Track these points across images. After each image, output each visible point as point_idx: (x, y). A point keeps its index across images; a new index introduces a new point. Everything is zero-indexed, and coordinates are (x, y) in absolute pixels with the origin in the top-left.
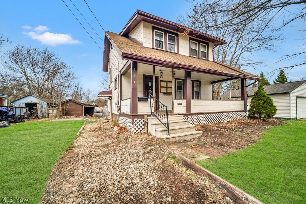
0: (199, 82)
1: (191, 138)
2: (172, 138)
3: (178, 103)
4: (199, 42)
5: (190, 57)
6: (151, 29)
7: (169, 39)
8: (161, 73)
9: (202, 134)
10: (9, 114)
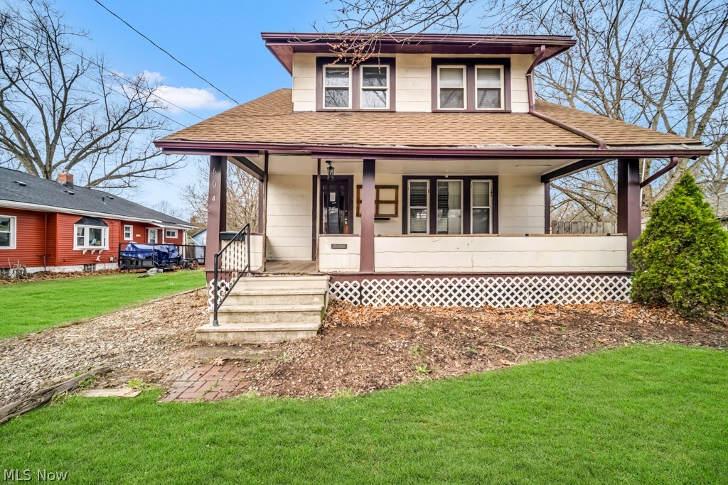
0: (490, 182)
1: (274, 340)
2: (216, 333)
3: (332, 245)
4: (470, 64)
5: (435, 112)
6: (315, 65)
7: (365, 77)
8: (331, 168)
9: (315, 334)
10: (172, 257)
